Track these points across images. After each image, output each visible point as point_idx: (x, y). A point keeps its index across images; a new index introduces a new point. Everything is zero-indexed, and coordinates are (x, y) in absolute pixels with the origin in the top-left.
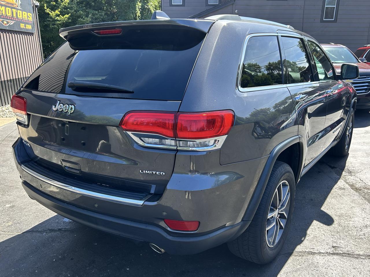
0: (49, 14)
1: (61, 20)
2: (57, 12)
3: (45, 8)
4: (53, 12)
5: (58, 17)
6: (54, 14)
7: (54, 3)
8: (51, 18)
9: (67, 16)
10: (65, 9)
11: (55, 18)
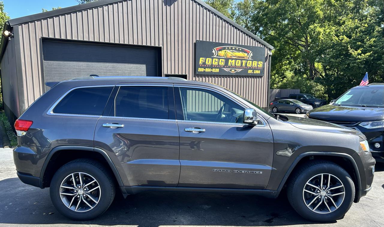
0: (351, 54)
1: (361, 59)
2: (359, 51)
3: (349, 49)
4: (355, 52)
5: (359, 56)
6: (356, 54)
7: (360, 43)
8: (353, 57)
9: (368, 54)
10: (370, 47)
11: (356, 57)
